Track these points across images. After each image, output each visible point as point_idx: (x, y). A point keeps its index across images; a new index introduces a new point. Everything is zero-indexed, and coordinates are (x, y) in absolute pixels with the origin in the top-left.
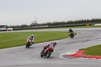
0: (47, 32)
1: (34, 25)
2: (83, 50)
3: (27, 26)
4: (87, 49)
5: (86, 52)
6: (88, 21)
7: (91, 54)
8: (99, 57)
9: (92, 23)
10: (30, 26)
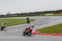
0: (17, 19)
1: (8, 15)
2: (39, 30)
3: (4, 15)
4: (41, 29)
5: (40, 31)
6: (41, 13)
7: (43, 32)
8: (48, 34)
9: (44, 14)
10: (6, 15)
